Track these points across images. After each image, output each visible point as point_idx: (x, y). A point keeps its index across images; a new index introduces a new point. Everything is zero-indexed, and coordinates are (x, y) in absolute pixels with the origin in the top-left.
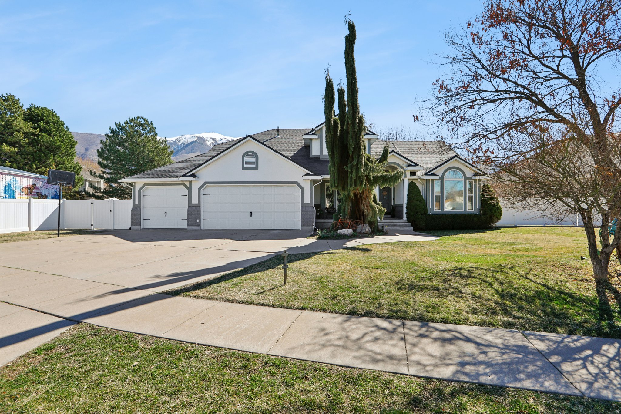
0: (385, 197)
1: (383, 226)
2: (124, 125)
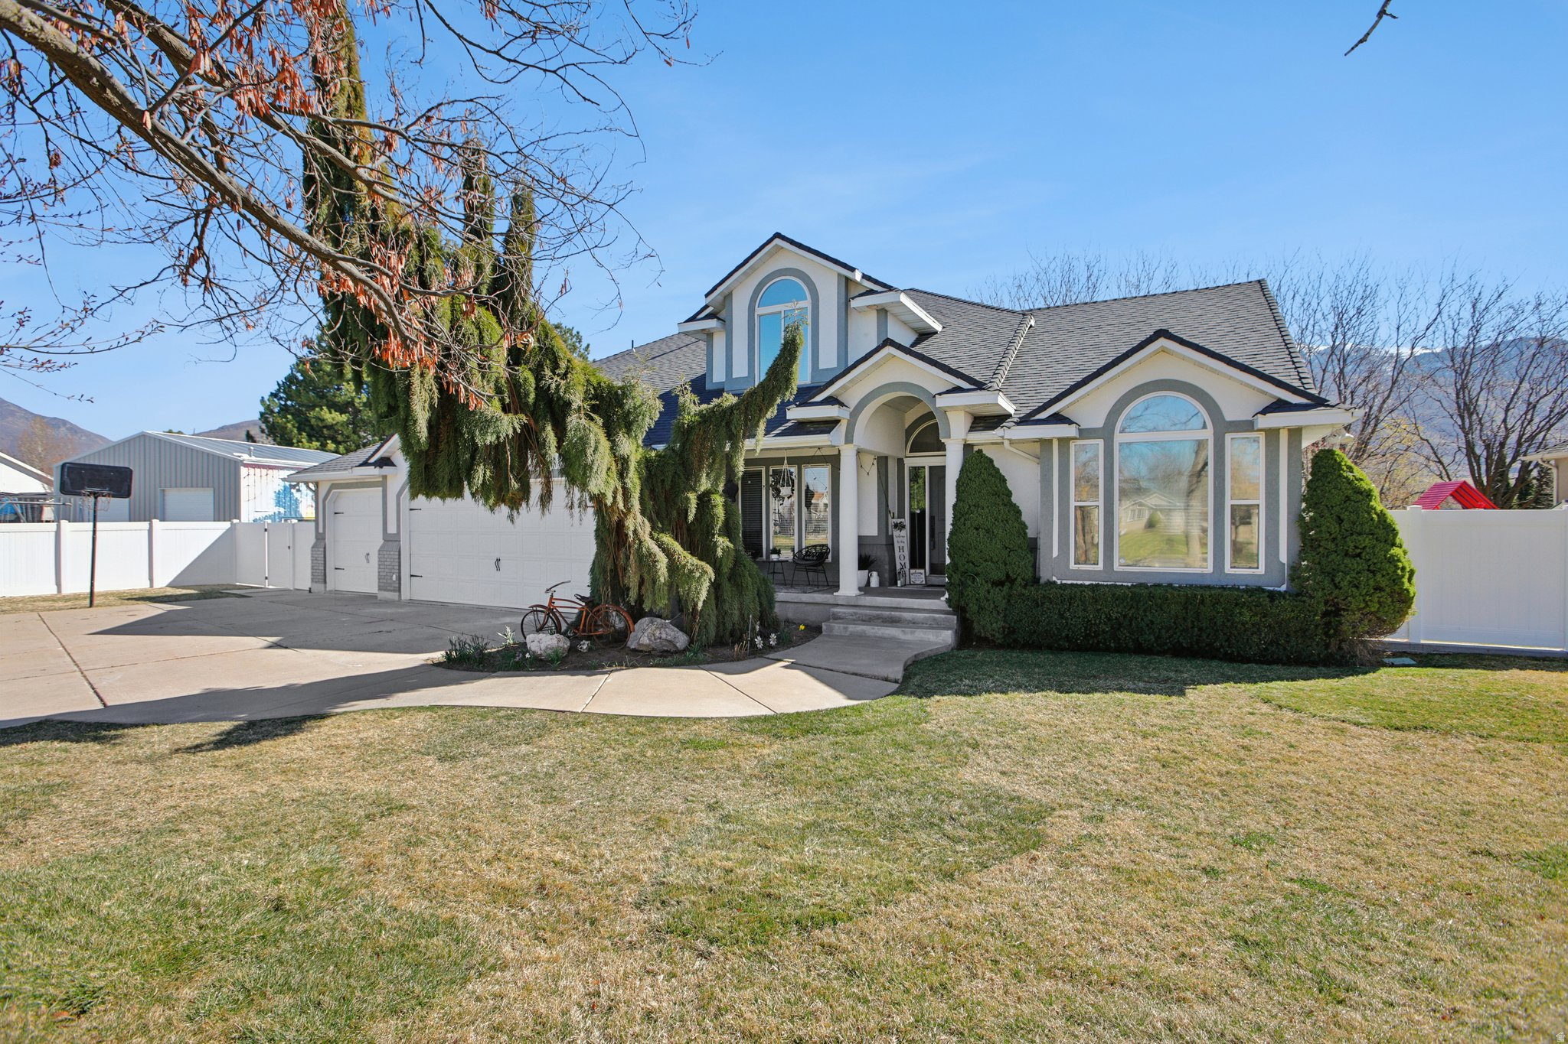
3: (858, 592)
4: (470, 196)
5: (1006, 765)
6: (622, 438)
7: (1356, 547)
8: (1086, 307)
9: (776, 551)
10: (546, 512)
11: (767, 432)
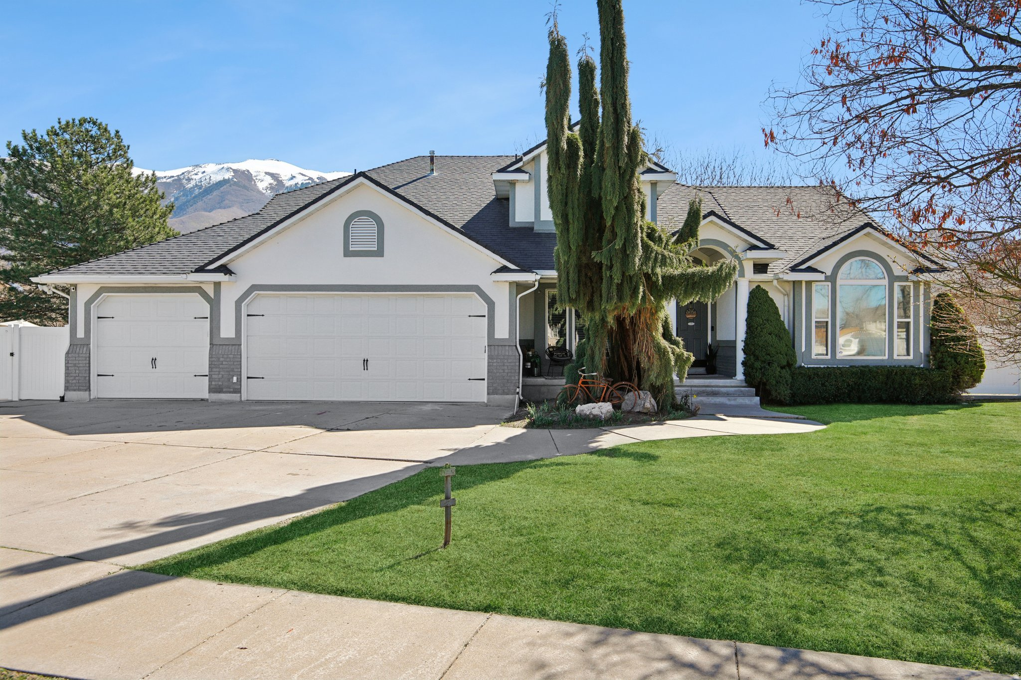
0: (693, 324)
1: (686, 396)
2: (46, 137)
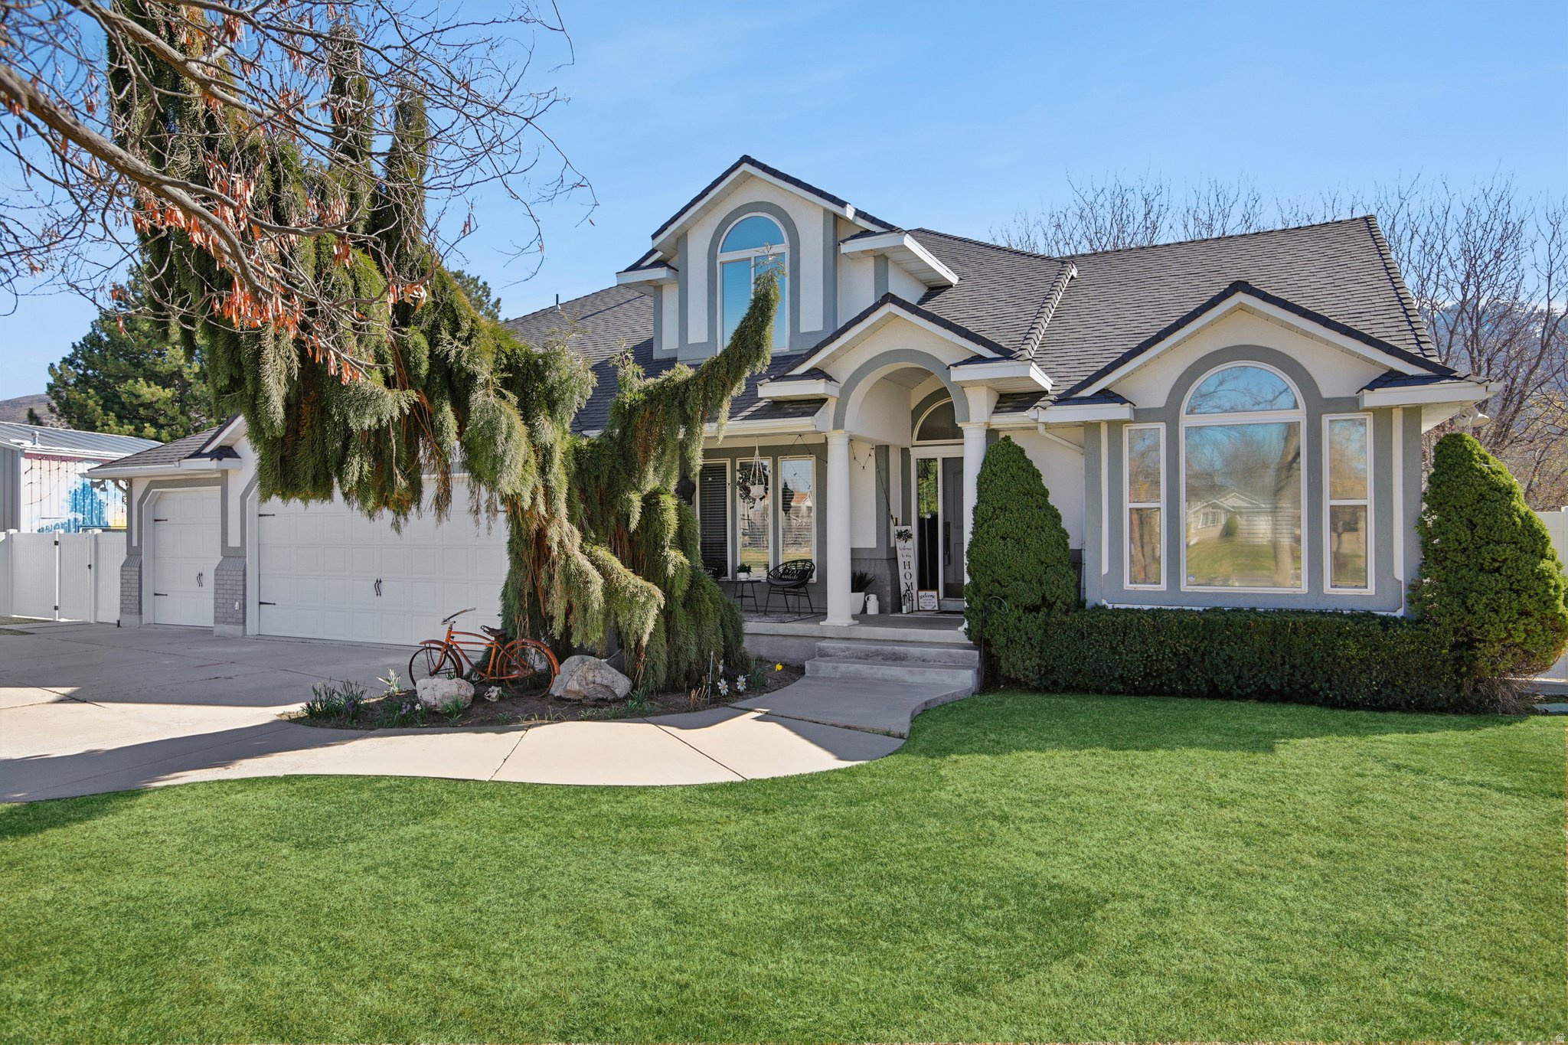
3: (851, 621)
4: (341, 104)
5: (1044, 843)
6: (543, 422)
7: (1494, 560)
8: (1144, 252)
9: (745, 569)
10: (444, 519)
11: (732, 415)
